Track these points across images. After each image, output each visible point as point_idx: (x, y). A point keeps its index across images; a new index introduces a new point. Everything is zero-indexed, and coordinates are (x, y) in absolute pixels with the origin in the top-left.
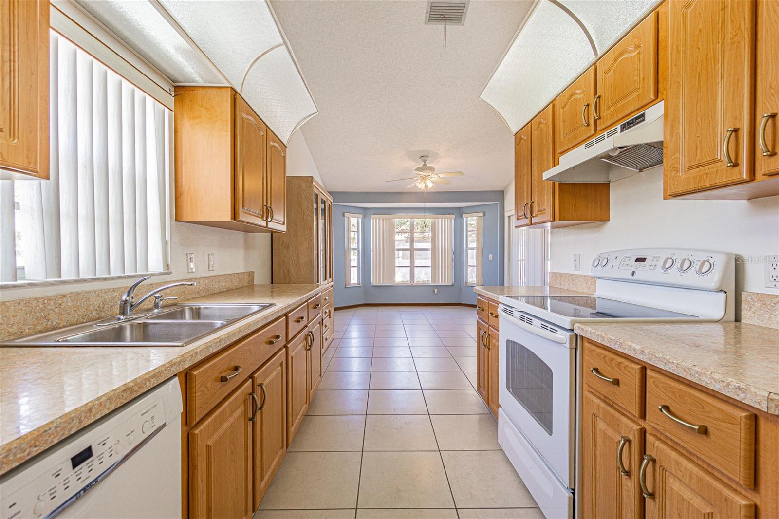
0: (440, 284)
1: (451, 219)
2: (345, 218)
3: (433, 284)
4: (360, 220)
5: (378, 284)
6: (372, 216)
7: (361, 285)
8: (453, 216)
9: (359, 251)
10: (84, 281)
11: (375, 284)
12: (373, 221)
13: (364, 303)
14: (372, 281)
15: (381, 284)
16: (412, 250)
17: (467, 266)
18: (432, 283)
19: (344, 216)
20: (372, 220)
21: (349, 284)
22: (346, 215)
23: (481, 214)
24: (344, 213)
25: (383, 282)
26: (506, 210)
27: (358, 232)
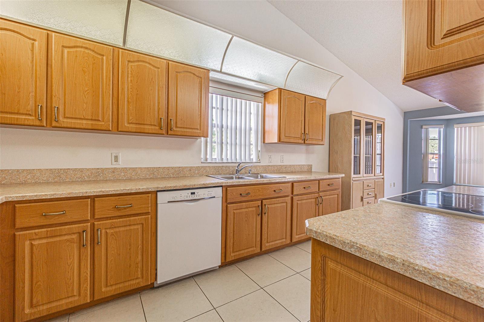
4: (442, 129)
6: (455, 126)
7: (441, 183)
9: (440, 155)
10: (229, 163)
11: (458, 184)
14: (455, 181)
19: (422, 128)
20: (456, 129)
21: (427, 181)
25: (469, 183)
27: (439, 140)
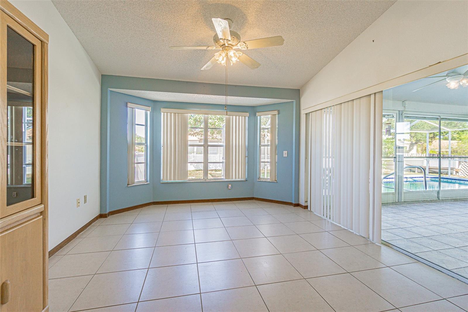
0: (234, 179)
1: (245, 117)
2: (128, 108)
3: (227, 180)
4: (149, 112)
5: (169, 181)
6: (162, 110)
7: (148, 183)
8: (248, 114)
9: (147, 146)
11: (165, 181)
12: (164, 115)
13: (152, 201)
14: (162, 178)
15: (172, 181)
16: (206, 146)
17: (260, 162)
18: (226, 178)
19: (127, 106)
20: (162, 113)
21: (134, 183)
22: (129, 105)
23: (276, 112)
24: (127, 103)
25: (174, 179)
26: (302, 108)
27: (146, 126)
